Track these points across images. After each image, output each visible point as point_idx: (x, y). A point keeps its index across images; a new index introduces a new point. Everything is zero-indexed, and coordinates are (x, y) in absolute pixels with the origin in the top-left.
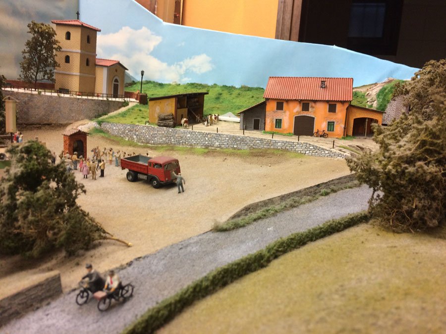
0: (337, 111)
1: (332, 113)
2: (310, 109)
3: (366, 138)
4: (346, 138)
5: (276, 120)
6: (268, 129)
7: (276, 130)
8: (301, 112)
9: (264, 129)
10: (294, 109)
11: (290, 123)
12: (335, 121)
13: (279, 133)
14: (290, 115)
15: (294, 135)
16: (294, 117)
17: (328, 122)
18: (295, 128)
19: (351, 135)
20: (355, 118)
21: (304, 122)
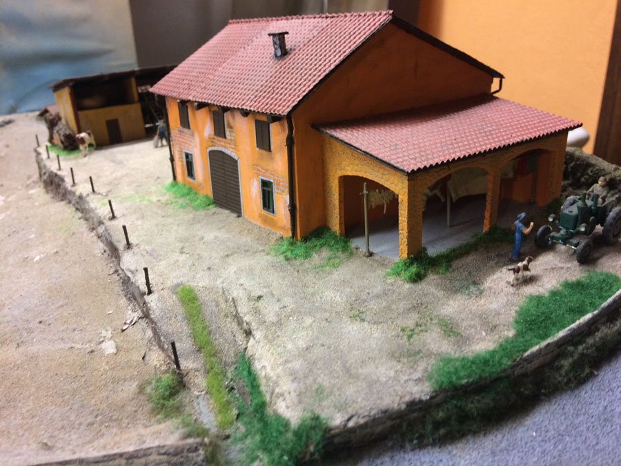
0: (272, 147)
1: (263, 152)
2: (228, 133)
3: (371, 254)
4: (299, 244)
5: (187, 156)
6: (179, 177)
7: (190, 183)
8: (214, 139)
9: (175, 177)
10: (204, 126)
11: (204, 168)
12: (272, 181)
13: (192, 193)
14: (201, 144)
15: (213, 204)
16: (208, 151)
17: (262, 180)
18: (213, 185)
19: (338, 233)
20: (340, 173)
21: (224, 169)
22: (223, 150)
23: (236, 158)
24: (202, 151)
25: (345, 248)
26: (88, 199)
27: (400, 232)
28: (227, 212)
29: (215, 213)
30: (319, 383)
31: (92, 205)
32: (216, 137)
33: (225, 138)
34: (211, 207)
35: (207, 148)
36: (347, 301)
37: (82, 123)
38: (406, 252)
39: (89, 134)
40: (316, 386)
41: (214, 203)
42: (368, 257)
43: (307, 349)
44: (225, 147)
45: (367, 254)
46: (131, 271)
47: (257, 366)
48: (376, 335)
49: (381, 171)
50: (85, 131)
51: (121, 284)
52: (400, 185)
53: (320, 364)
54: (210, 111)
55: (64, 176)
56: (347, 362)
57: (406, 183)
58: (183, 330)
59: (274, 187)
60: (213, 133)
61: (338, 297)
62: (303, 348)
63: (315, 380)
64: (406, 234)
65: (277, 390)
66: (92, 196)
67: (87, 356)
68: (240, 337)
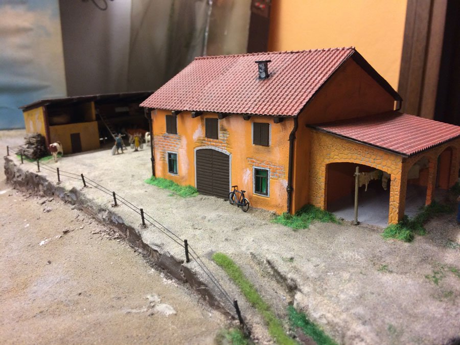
0: (270, 143)
1: (260, 147)
2: (220, 134)
3: (358, 223)
4: (294, 217)
5: (170, 155)
6: (159, 173)
7: (171, 177)
8: (205, 140)
9: (154, 174)
10: (193, 131)
11: (190, 164)
12: (268, 170)
13: (174, 185)
14: (188, 145)
15: (196, 192)
16: (195, 150)
17: (255, 169)
18: (197, 177)
19: (322, 208)
20: (328, 162)
21: (212, 164)
22: (213, 148)
23: (228, 153)
24: (188, 152)
25: (333, 220)
26: (83, 192)
27: (391, 203)
28: (213, 198)
29: (201, 199)
30: (388, 324)
31: (89, 197)
32: (206, 139)
33: (217, 138)
34: (195, 194)
35: (194, 148)
36: (367, 258)
37: (52, 136)
38: (397, 219)
39: (59, 144)
40: (387, 327)
41: (198, 191)
42: (356, 225)
43: (361, 297)
44: (216, 146)
45: (356, 223)
46: (157, 245)
47: (314, 315)
48: (410, 282)
49: (374, 157)
50: (56, 142)
51: (142, 258)
52: (393, 167)
53: (380, 308)
54: (202, 119)
55: (46, 176)
56: (401, 305)
57: (400, 164)
58: (233, 289)
59: (270, 174)
60: (204, 135)
61: (357, 256)
62: (357, 297)
63: (383, 321)
64: (398, 205)
65: (349, 333)
66: (86, 190)
67: (149, 318)
68: (282, 293)
